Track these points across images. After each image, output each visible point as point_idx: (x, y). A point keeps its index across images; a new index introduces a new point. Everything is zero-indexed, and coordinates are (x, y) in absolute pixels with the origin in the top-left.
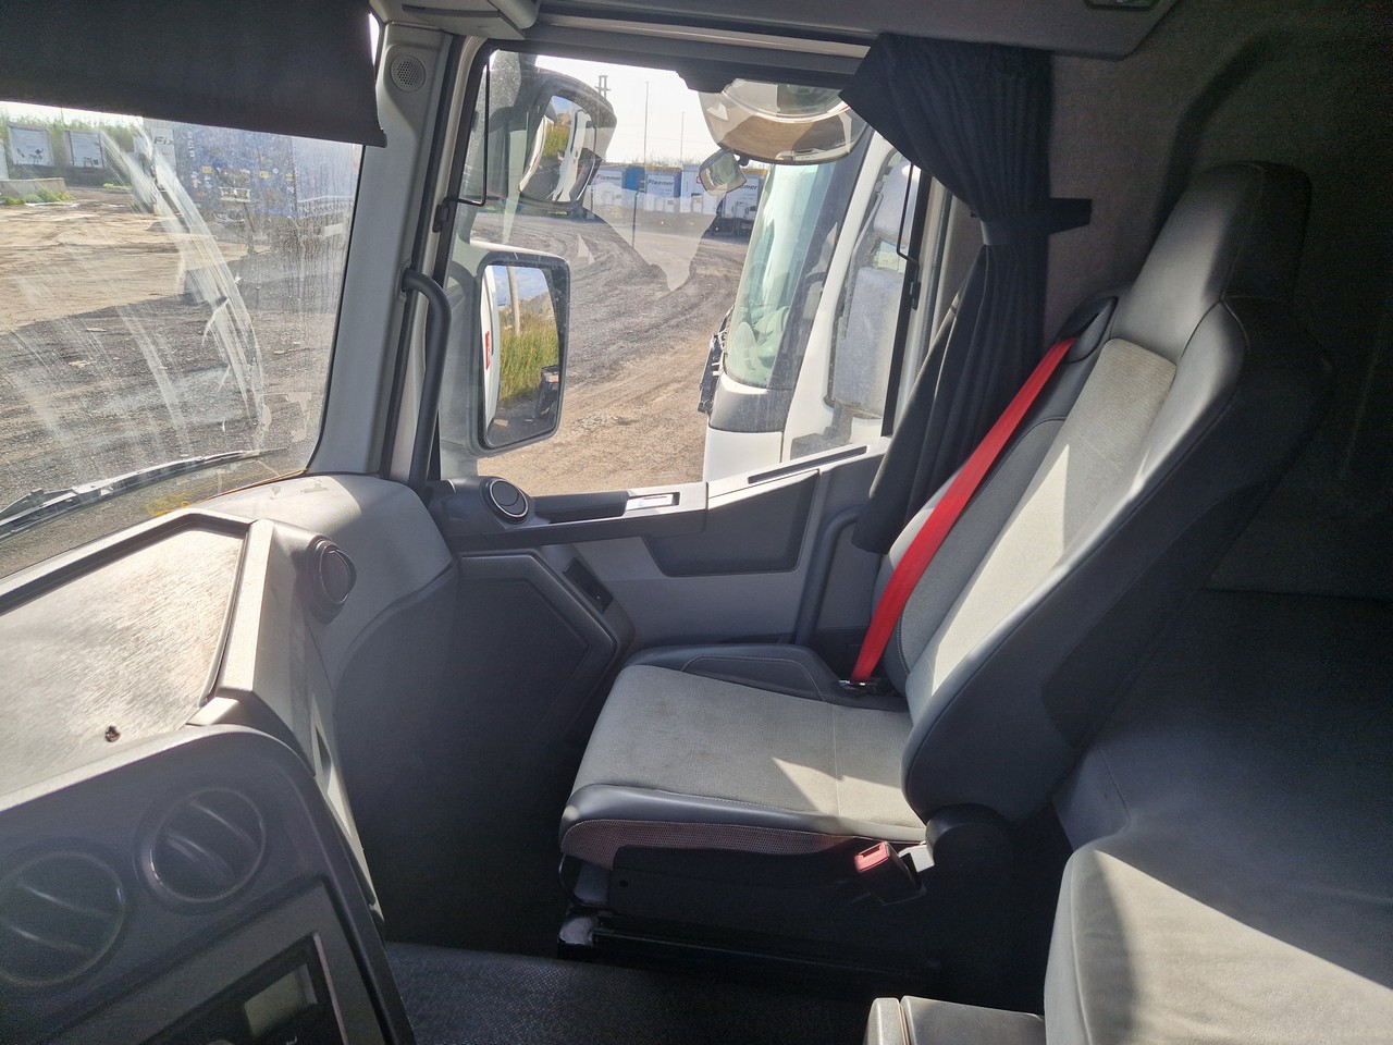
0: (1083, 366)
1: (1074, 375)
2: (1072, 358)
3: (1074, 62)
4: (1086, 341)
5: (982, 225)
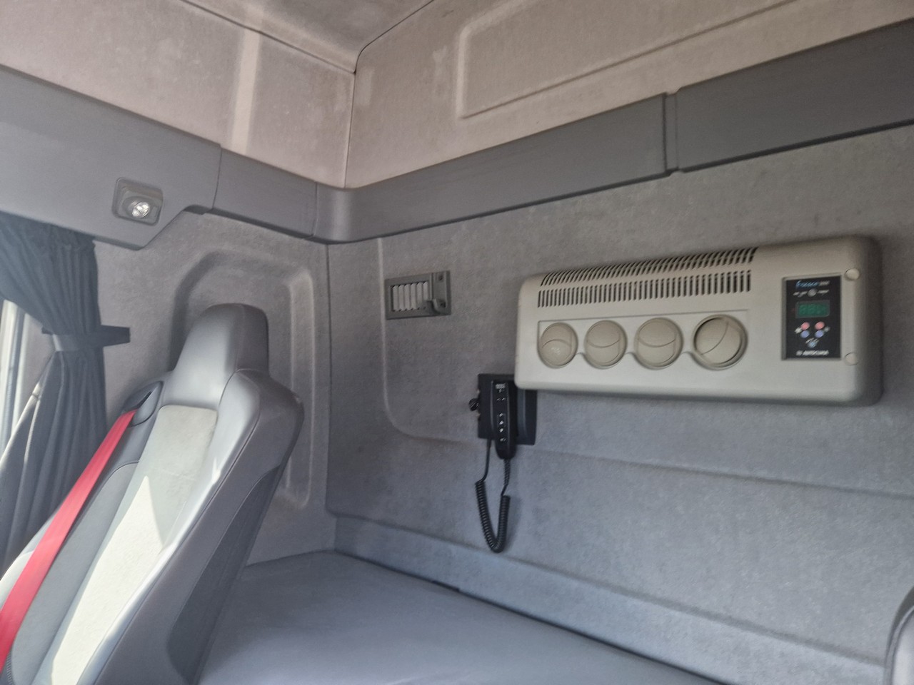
0: (145, 427)
1: (139, 432)
2: (135, 422)
3: (108, 246)
4: (145, 410)
5: (55, 337)
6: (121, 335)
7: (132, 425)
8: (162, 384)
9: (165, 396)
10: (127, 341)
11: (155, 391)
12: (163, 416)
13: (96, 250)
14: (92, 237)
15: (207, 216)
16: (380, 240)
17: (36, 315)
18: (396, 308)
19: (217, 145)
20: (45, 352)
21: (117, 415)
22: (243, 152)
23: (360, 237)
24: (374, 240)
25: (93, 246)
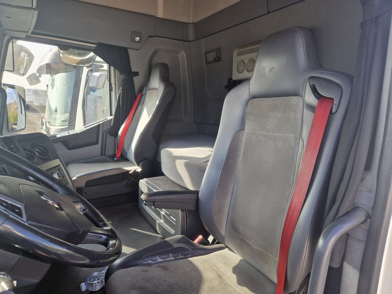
0: (144, 96)
1: (143, 97)
2: (142, 95)
3: (131, 50)
4: (144, 92)
5: (123, 75)
6: (137, 74)
7: (141, 96)
8: (147, 85)
9: (148, 88)
10: (138, 75)
11: (145, 87)
12: (148, 93)
13: (129, 52)
14: (127, 48)
15: (154, 38)
16: (203, 39)
17: (118, 70)
18: (208, 61)
19: (154, 16)
20: (121, 79)
21: (138, 94)
22: (162, 17)
23: (197, 38)
24: (201, 39)
25: (128, 50)
